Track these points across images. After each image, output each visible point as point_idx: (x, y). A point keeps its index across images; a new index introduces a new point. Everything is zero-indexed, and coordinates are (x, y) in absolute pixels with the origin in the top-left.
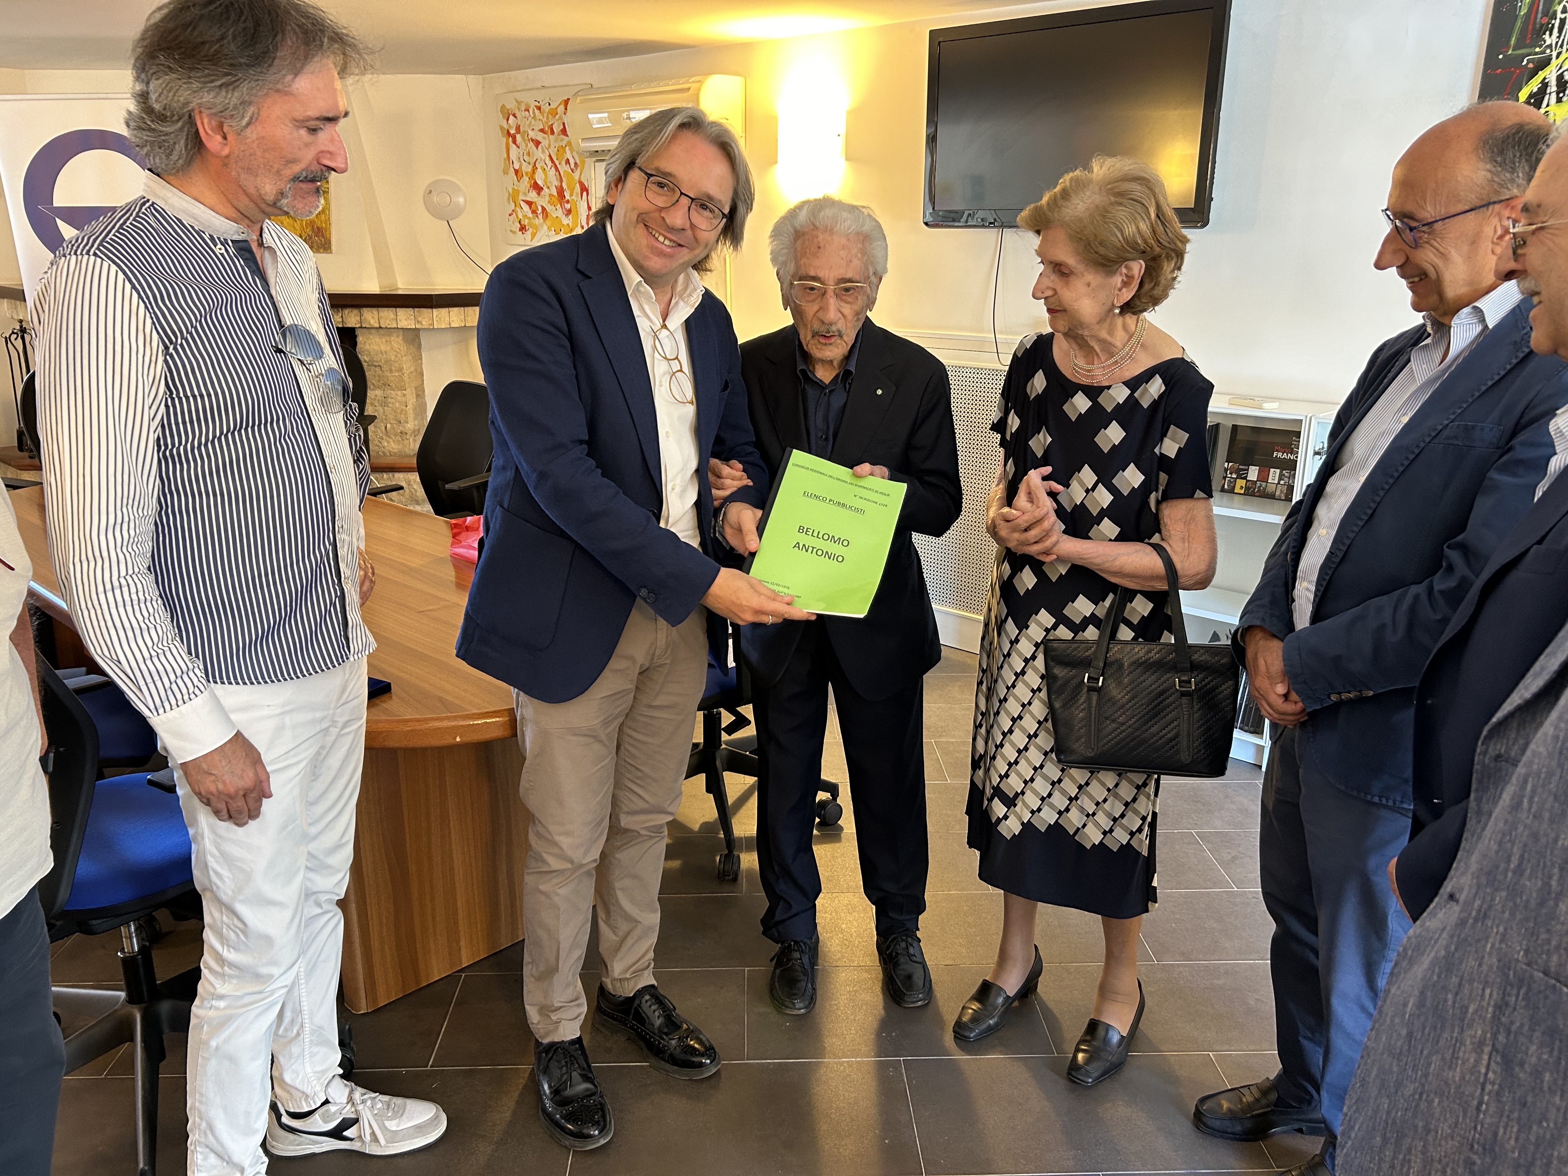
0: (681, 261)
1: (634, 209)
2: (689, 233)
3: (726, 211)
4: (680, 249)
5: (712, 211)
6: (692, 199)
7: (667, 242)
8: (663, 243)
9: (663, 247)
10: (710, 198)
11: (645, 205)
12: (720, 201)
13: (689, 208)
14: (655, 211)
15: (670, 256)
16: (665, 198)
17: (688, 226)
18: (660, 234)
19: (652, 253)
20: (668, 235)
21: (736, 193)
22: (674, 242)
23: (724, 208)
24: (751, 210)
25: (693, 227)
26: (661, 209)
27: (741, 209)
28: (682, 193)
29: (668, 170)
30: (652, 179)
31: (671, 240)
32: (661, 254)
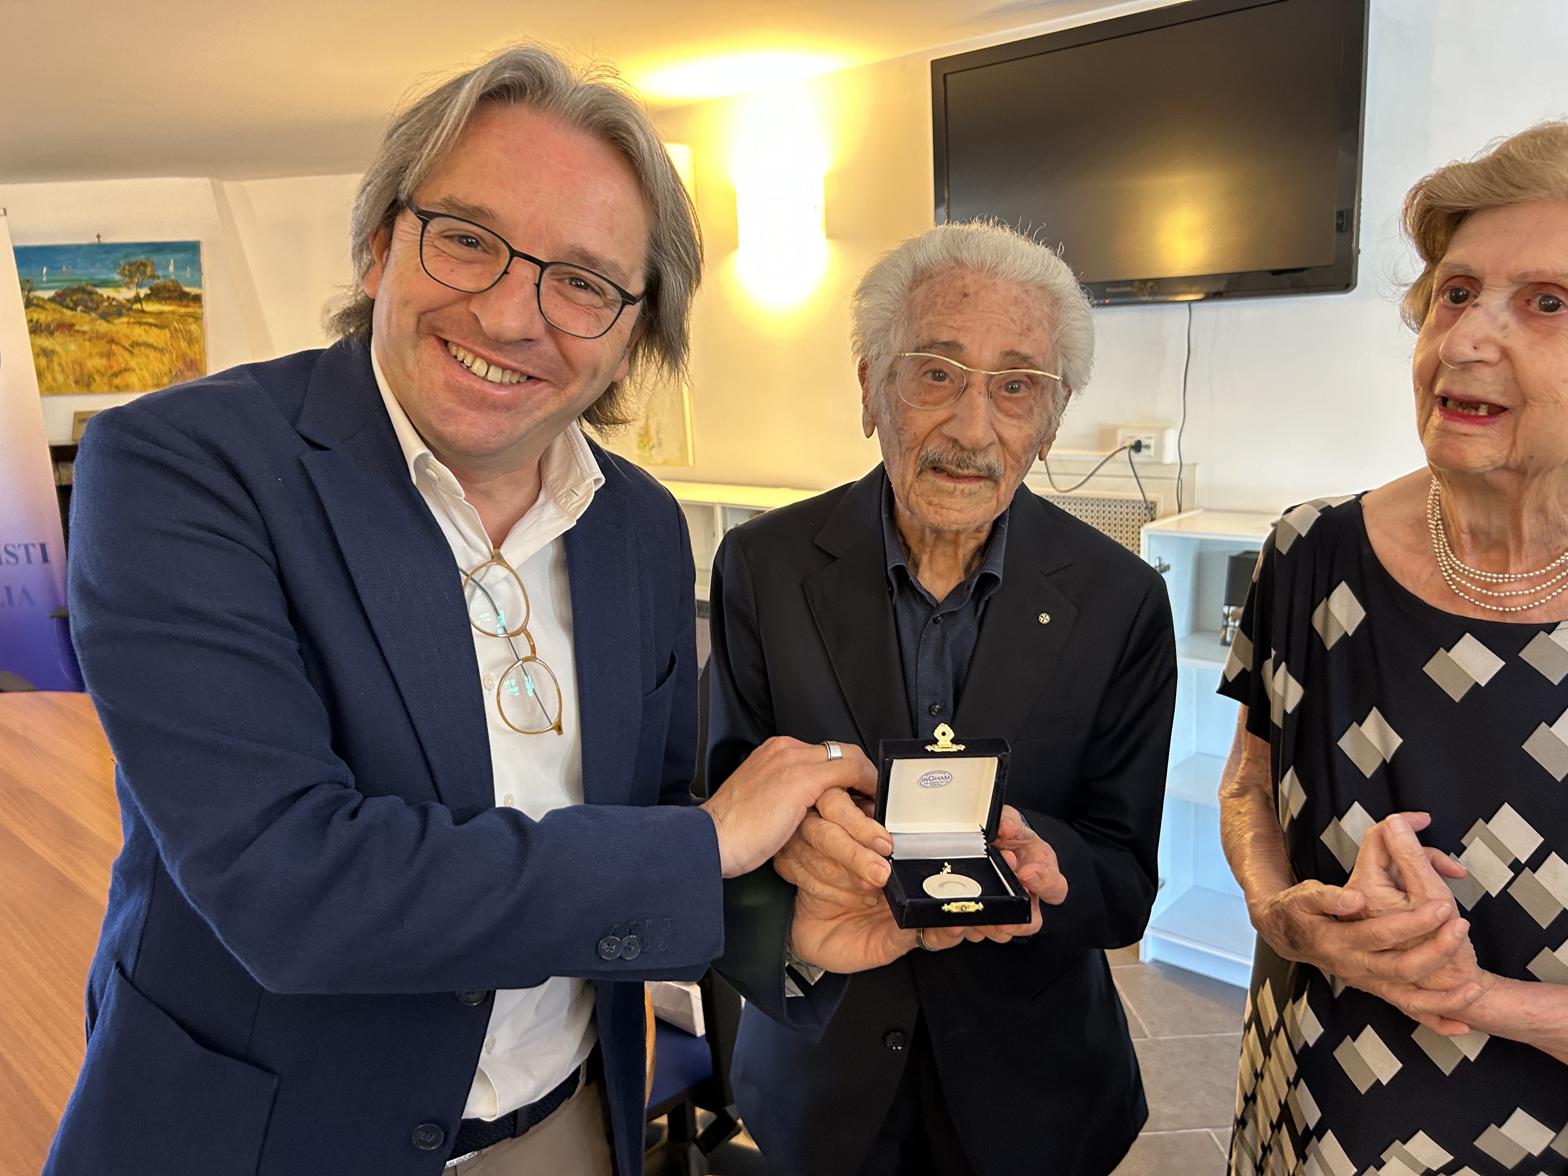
0: (539, 415)
1: (406, 303)
2: (548, 347)
3: (636, 286)
4: (531, 387)
5: (599, 292)
6: (543, 266)
7: (495, 374)
8: (484, 379)
9: (487, 388)
10: (589, 261)
11: (431, 293)
12: (615, 266)
13: (538, 286)
14: (455, 302)
15: (507, 407)
16: (477, 269)
17: (538, 329)
18: (477, 356)
19: (462, 402)
20: (494, 356)
21: (656, 243)
22: (514, 371)
23: (627, 282)
24: (699, 281)
25: (553, 330)
26: (469, 296)
27: (672, 280)
28: (514, 253)
29: (475, 200)
30: (434, 226)
31: (504, 368)
32: (483, 403)
